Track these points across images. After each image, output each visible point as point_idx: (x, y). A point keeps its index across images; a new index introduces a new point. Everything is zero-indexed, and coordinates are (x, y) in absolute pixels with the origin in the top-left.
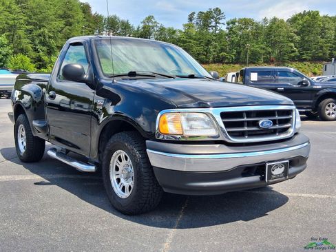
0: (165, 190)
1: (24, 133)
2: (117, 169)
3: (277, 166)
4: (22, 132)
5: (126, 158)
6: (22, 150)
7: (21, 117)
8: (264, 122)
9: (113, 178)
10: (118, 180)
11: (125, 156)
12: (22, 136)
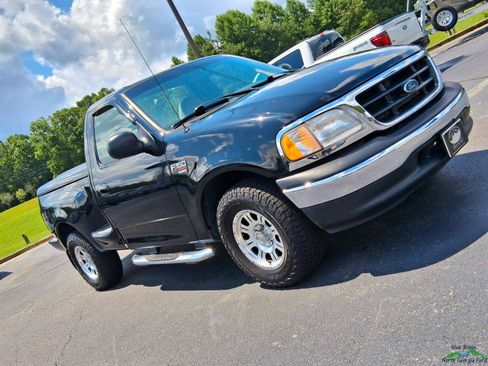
0: (330, 232)
1: (86, 256)
2: (246, 237)
3: (453, 132)
4: (83, 256)
5: (255, 217)
6: (94, 276)
7: (71, 238)
8: (409, 85)
9: (247, 251)
10: (255, 250)
11: (251, 214)
12: (84, 262)
